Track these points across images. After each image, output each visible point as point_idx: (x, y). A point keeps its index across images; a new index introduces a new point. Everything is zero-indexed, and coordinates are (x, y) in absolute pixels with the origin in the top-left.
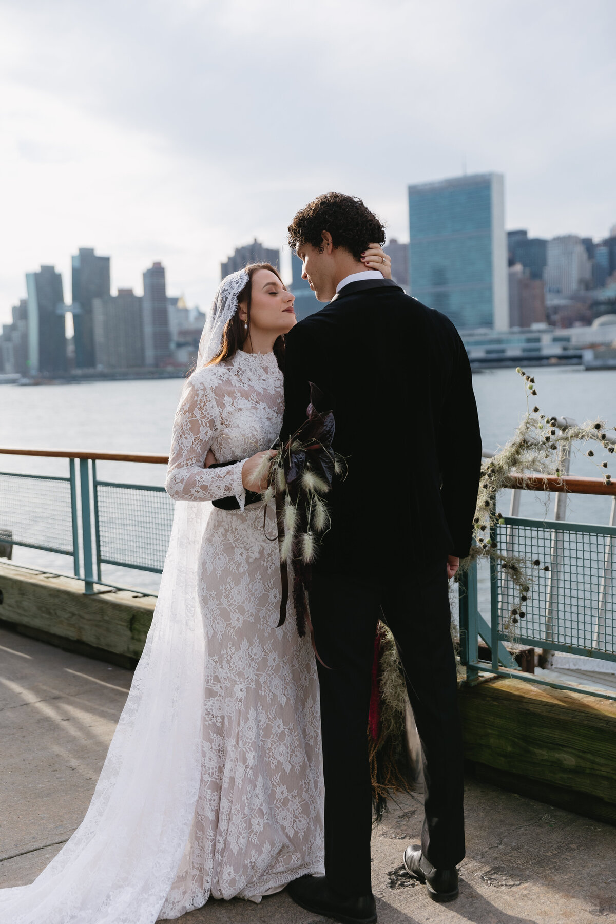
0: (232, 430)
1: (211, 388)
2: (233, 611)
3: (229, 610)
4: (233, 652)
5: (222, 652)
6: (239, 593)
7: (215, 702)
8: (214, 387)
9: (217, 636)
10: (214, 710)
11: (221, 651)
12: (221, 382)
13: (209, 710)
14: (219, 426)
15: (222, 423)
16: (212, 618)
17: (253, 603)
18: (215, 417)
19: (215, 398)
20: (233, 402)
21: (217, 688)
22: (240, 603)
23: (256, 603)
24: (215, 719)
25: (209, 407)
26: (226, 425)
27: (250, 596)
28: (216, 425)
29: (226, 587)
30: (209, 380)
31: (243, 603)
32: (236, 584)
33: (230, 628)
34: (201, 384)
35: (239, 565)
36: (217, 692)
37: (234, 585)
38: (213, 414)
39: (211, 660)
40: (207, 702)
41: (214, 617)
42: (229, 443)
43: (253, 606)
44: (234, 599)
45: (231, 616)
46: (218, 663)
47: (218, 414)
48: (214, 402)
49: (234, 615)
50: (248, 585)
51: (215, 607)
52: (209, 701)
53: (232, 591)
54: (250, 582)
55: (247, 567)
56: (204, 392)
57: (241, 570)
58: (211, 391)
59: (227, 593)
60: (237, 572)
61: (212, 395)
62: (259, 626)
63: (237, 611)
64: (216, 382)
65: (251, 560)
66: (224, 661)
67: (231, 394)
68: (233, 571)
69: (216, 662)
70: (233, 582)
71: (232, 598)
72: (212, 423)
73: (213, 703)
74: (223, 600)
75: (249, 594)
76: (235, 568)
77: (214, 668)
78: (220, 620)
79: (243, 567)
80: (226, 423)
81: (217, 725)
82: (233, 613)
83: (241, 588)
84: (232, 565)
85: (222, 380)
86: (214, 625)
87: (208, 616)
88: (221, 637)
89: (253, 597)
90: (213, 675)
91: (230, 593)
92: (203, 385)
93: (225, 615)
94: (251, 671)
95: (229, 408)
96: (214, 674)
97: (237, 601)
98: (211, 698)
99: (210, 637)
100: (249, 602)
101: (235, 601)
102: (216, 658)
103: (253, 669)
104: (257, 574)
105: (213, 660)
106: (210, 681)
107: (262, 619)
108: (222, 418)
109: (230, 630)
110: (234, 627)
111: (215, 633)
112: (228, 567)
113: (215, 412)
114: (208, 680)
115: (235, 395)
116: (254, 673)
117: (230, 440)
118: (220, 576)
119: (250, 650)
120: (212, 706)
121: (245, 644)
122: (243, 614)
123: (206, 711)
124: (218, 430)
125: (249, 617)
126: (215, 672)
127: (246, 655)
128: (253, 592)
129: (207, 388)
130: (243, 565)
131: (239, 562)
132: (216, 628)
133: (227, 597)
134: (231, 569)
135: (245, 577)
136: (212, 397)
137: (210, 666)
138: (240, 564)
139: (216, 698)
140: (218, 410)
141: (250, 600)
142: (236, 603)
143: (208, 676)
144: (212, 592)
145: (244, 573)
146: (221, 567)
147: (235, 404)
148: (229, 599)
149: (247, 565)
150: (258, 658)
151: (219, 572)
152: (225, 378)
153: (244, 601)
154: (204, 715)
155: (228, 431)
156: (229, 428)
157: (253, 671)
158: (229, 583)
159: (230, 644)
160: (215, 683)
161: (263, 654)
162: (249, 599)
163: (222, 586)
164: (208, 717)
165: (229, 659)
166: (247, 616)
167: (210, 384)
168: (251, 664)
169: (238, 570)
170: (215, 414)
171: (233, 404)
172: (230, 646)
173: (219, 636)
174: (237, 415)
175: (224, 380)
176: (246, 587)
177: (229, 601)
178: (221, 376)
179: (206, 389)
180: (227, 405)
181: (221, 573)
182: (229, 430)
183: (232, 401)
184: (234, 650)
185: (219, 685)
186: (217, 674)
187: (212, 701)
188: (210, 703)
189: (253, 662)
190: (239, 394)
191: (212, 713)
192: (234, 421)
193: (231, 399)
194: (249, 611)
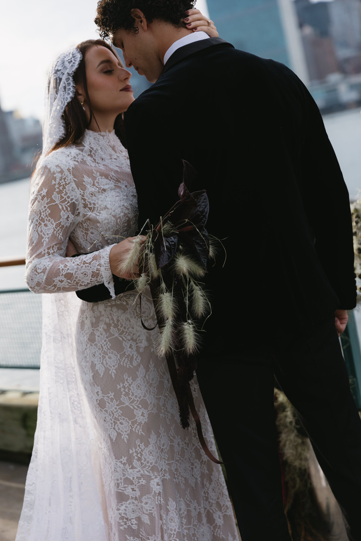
0: (100, 213)
1: (69, 170)
2: (136, 407)
3: (132, 407)
4: (142, 449)
5: (131, 452)
6: (139, 387)
7: (127, 505)
8: (71, 168)
9: (122, 437)
10: (128, 514)
11: (129, 451)
12: (76, 163)
13: (123, 515)
14: (81, 210)
15: (85, 206)
16: (113, 420)
17: (153, 394)
18: (77, 200)
19: (74, 180)
20: (94, 182)
21: (128, 491)
22: (142, 398)
23: (156, 393)
24: (130, 522)
25: (68, 190)
26: (90, 209)
27: (149, 387)
28: (78, 210)
29: (124, 385)
30: (64, 162)
31: (145, 396)
32: (134, 379)
33: (136, 425)
34: (57, 166)
35: (131, 359)
36: (128, 495)
37: (131, 381)
38: (73, 197)
39: (119, 464)
40: (120, 507)
41: (115, 418)
42: (98, 227)
43: (154, 396)
44: (135, 394)
45: (135, 413)
46: (127, 465)
47: (79, 197)
48: (74, 185)
49: (138, 412)
50: (145, 377)
51: (116, 408)
52: (122, 505)
53: (131, 388)
54: (146, 373)
55: (140, 358)
56: (62, 175)
57: (135, 363)
58: (69, 173)
59: (127, 390)
60: (132, 367)
61: (71, 177)
62: (161, 415)
63: (140, 406)
64: (72, 164)
65: (141, 350)
66: (135, 460)
67: (90, 174)
68: (128, 366)
69: (124, 464)
70: (131, 378)
71: (133, 394)
72: (74, 208)
73: (126, 507)
74: (123, 398)
75: (147, 385)
76: (129, 363)
77: (123, 470)
78: (124, 419)
79: (136, 359)
80: (89, 206)
81: (133, 528)
82: (137, 410)
83: (139, 382)
84: (125, 360)
85: (77, 161)
86: (116, 427)
87: (108, 419)
88: (127, 437)
89: (152, 387)
90: (123, 478)
91: (129, 389)
92: (60, 167)
93: (128, 413)
94: (163, 463)
95: (91, 189)
96: (123, 476)
97: (138, 396)
98: (123, 502)
99: (114, 439)
100: (150, 394)
101: (136, 397)
102: (124, 459)
103: (164, 460)
104: (150, 363)
105: (121, 462)
106: (120, 484)
107: (163, 408)
108: (85, 200)
109: (136, 427)
110: (141, 423)
111: (119, 435)
112: (122, 363)
113: (76, 194)
114: (118, 484)
115: (94, 175)
116: (165, 464)
117: (98, 225)
118: (115, 375)
119: (158, 442)
120: (125, 510)
121: (153, 439)
122: (146, 408)
123: (120, 516)
124: (81, 215)
125: (152, 409)
126: (124, 475)
127: (156, 449)
128: (151, 382)
129: (64, 170)
130: (135, 357)
131: (131, 355)
132: (119, 429)
133: (127, 394)
134: (125, 365)
135: (140, 370)
136: (70, 179)
137: (118, 469)
138: (132, 357)
139: (128, 502)
140: (78, 192)
141: (150, 392)
142: (138, 398)
143: (118, 480)
144: (109, 393)
145: (139, 366)
146: (114, 366)
147: (96, 184)
148: (130, 396)
149: (139, 356)
150: (166, 448)
151: (113, 372)
152: (79, 158)
153: (145, 394)
154: (118, 520)
155: (94, 215)
156: (95, 212)
157: (165, 462)
158: (127, 380)
159: (138, 442)
160: (126, 485)
161: (169, 442)
162: (149, 390)
163: (120, 385)
164: (123, 522)
165: (140, 456)
166: (151, 408)
167: (66, 165)
168: (162, 455)
169: (131, 364)
170: (76, 196)
171: (94, 185)
172: (139, 443)
173: (125, 437)
174: (102, 196)
175: (79, 161)
176: (143, 379)
177: (130, 399)
178: (75, 157)
179: (63, 172)
180: (88, 186)
181: (115, 372)
182: (96, 215)
183: (92, 181)
184: (144, 447)
185: (130, 487)
186: (127, 476)
187: (124, 505)
188: (123, 508)
189: (163, 453)
190: (98, 174)
191: (127, 517)
192: (100, 203)
193: (90, 179)
194: (151, 403)
